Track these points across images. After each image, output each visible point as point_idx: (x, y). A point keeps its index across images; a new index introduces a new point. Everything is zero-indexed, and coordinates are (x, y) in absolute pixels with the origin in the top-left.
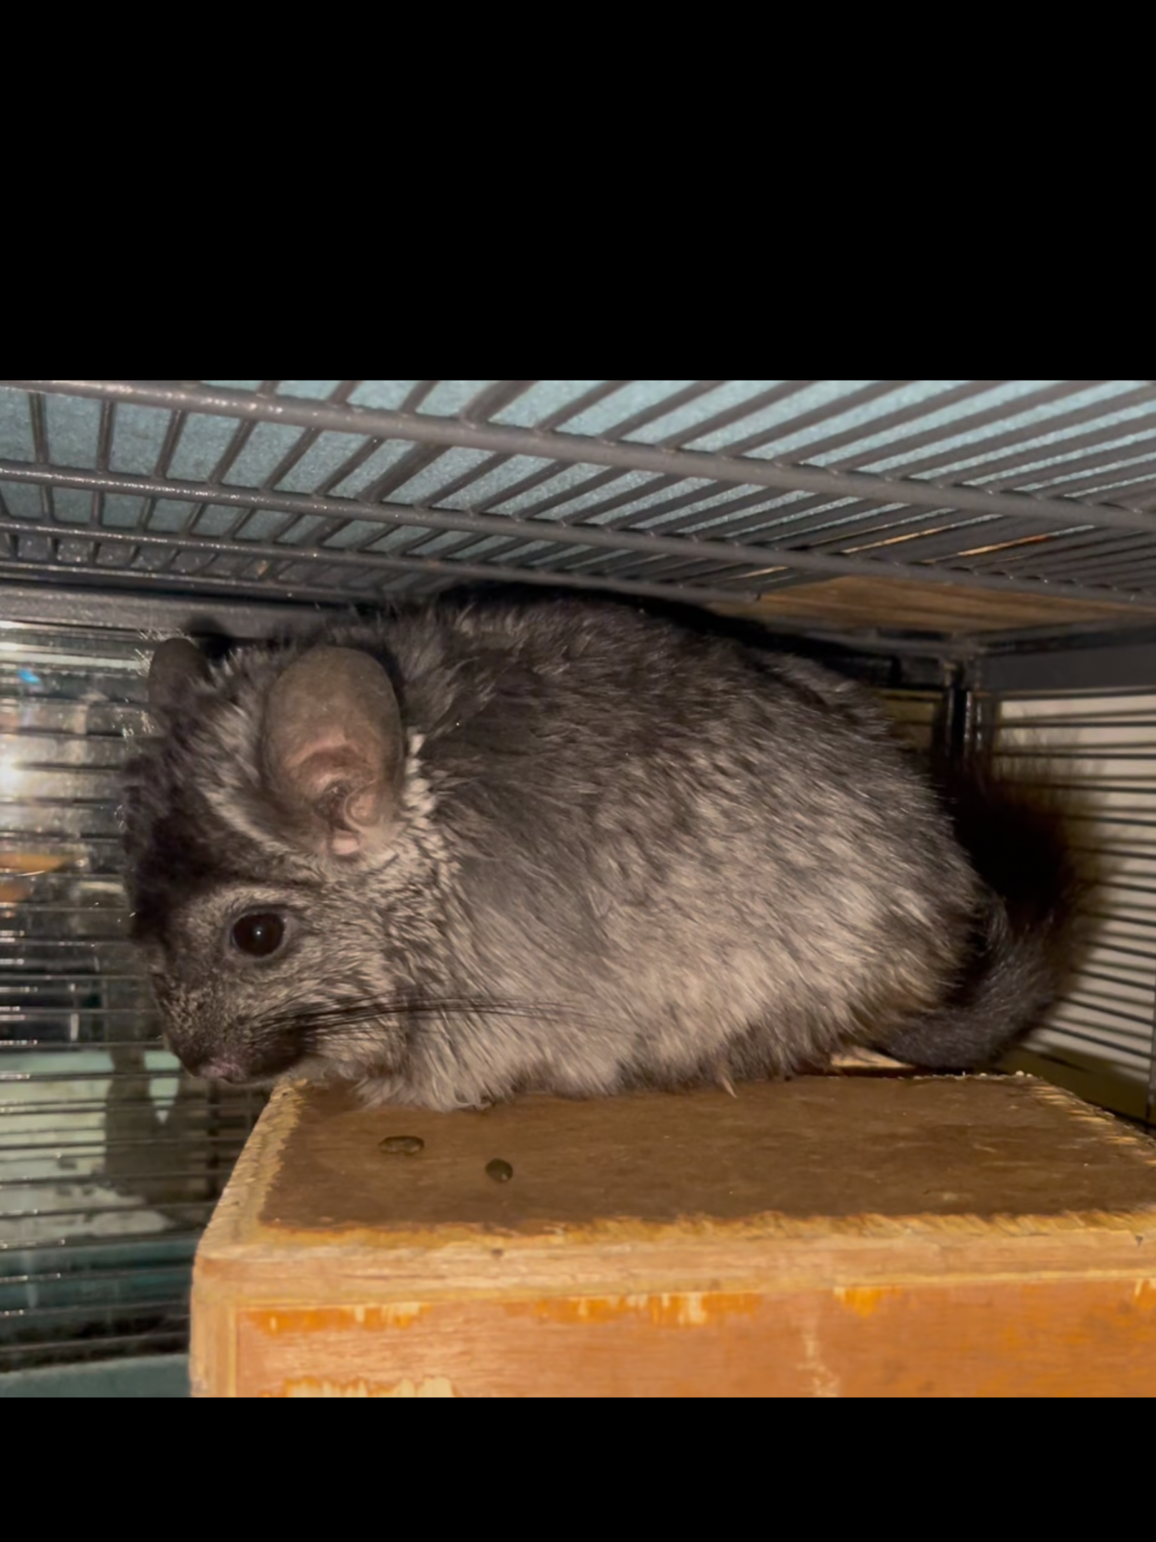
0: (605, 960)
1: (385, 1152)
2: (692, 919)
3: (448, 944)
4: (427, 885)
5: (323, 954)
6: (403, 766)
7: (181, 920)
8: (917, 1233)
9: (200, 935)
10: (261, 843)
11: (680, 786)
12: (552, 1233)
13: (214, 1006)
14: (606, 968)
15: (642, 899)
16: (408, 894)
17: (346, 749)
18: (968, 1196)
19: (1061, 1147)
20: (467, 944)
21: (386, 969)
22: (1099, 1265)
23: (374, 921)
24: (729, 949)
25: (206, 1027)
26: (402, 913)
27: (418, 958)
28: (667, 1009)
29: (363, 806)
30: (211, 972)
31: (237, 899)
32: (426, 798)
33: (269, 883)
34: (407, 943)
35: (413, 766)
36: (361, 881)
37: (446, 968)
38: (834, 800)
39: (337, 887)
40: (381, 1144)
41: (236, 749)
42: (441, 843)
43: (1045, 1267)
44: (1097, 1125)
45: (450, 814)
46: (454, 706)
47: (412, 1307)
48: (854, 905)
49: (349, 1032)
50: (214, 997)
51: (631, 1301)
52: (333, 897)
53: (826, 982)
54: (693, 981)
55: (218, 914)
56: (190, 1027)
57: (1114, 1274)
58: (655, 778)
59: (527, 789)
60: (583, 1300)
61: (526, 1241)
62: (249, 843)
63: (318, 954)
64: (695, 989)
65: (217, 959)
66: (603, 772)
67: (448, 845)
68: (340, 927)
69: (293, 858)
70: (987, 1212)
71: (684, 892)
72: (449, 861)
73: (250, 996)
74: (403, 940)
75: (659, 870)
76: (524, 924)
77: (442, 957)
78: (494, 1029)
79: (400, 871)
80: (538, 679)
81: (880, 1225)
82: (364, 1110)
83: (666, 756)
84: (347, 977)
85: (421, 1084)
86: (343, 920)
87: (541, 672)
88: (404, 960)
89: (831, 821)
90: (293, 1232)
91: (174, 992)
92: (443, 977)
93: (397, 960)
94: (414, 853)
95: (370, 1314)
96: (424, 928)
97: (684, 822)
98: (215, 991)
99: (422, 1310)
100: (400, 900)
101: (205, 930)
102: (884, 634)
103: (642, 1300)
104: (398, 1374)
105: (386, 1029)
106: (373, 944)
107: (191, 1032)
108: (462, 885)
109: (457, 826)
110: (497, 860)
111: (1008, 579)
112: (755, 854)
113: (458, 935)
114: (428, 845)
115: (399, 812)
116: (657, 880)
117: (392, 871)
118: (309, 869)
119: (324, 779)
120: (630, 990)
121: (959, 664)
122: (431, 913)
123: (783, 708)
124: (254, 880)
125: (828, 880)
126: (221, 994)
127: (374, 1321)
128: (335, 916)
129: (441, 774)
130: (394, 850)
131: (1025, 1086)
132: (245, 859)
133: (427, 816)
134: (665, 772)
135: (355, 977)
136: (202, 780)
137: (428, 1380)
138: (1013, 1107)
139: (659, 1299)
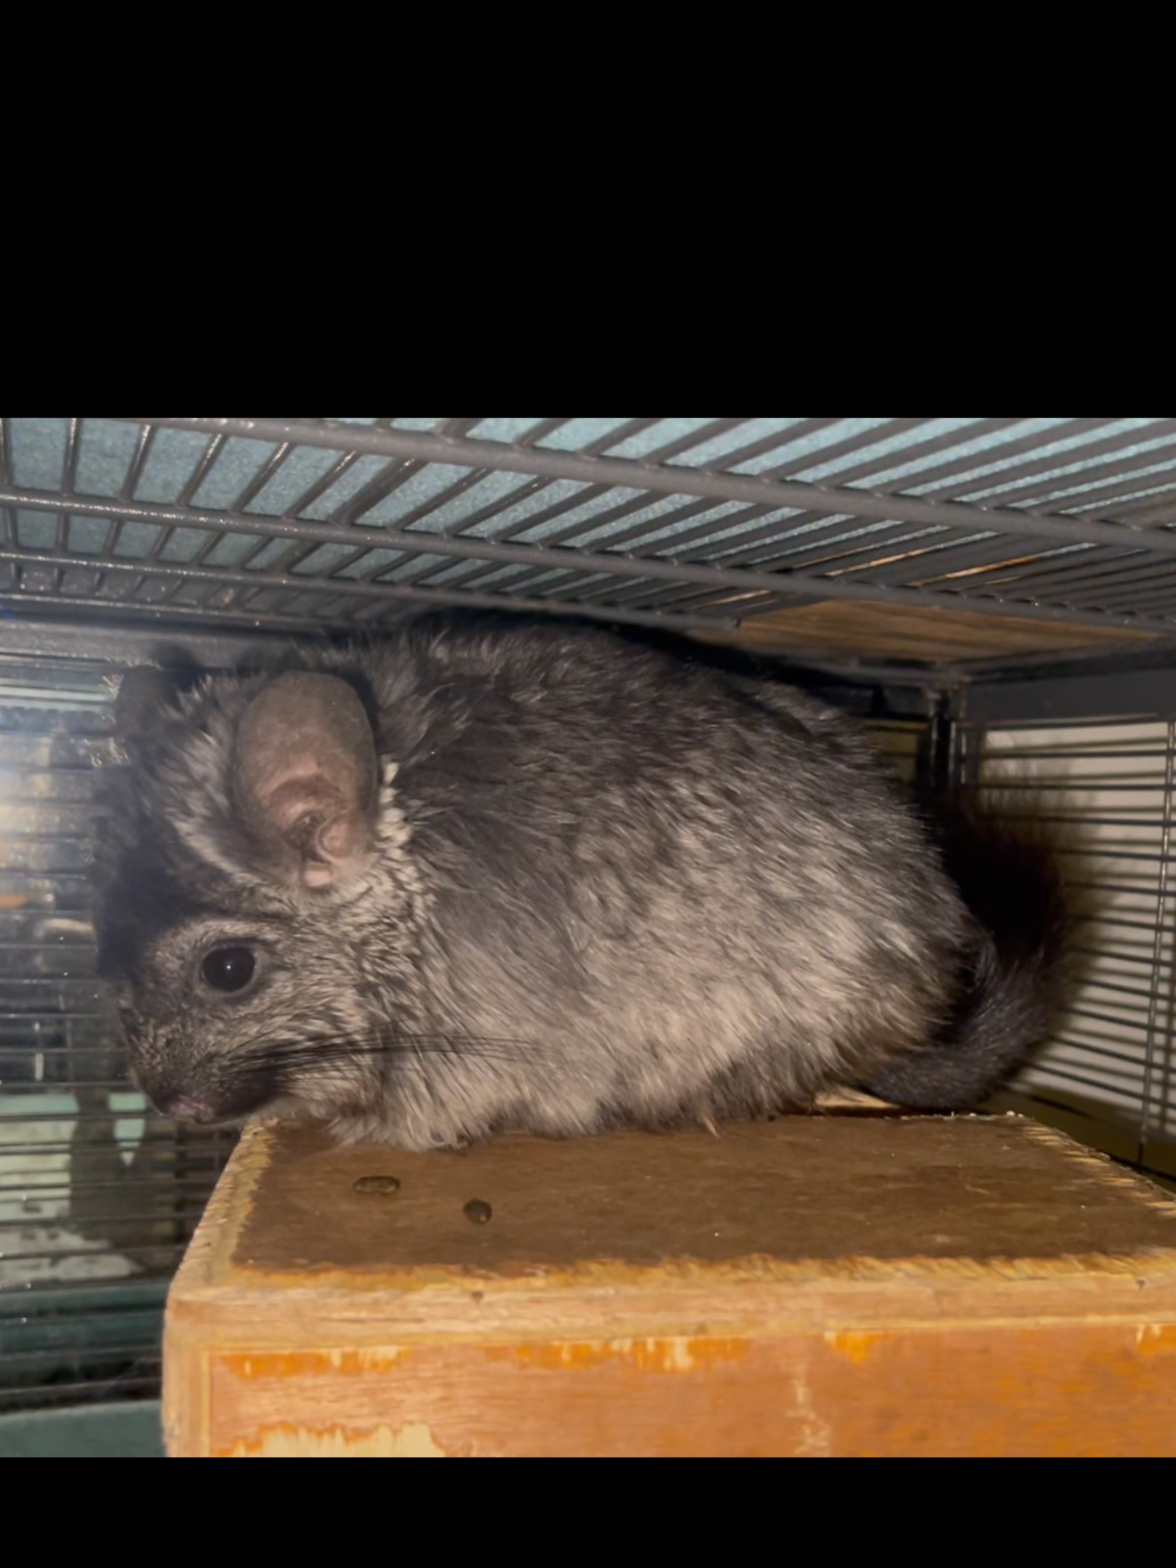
0: (586, 997)
1: (359, 1192)
2: (673, 953)
3: (423, 979)
4: (401, 918)
5: (294, 989)
6: (376, 795)
7: (148, 954)
8: (909, 1275)
9: (169, 970)
10: (231, 874)
11: (662, 816)
12: (533, 1275)
13: (184, 1043)
14: (584, 1003)
15: (622, 932)
16: (382, 927)
17: (318, 778)
18: (962, 1240)
19: (1055, 1188)
20: (443, 980)
21: (359, 1005)
22: (1102, 1310)
23: (347, 955)
24: (711, 984)
25: (175, 1064)
26: (376, 947)
27: (392, 995)
28: (648, 1047)
29: (336, 835)
30: (180, 1008)
31: (206, 933)
32: (400, 828)
33: (239, 916)
34: (381, 978)
35: (388, 795)
36: (333, 915)
37: (421, 1003)
38: (819, 830)
39: (309, 920)
40: (355, 1185)
41: (205, 778)
42: (415, 875)
43: (1043, 1311)
44: (1092, 1166)
45: (426, 845)
46: (429, 733)
47: (389, 1351)
48: (840, 938)
49: (322, 1070)
50: (184, 1034)
51: (615, 1346)
52: (304, 930)
53: (810, 1017)
54: (674, 1018)
55: (186, 947)
56: (158, 1064)
57: (1115, 1319)
58: (636, 808)
59: (504, 818)
60: (566, 1344)
61: (508, 1283)
62: (217, 875)
63: (289, 989)
64: (676, 1026)
65: (186, 995)
66: (583, 802)
67: (423, 876)
68: (312, 961)
69: (264, 890)
70: (982, 1255)
71: (666, 925)
72: (424, 893)
73: (220, 1033)
74: (377, 975)
75: (639, 903)
76: (501, 959)
77: (416, 992)
78: (471, 1067)
79: (374, 904)
80: (517, 706)
81: (871, 1268)
82: (337, 1150)
83: (647, 785)
84: (319, 1012)
85: (395, 1123)
86: (315, 955)
87: (519, 700)
88: (378, 996)
89: (816, 851)
90: (267, 1274)
91: (143, 1028)
92: (418, 1013)
93: (370, 996)
94: (388, 885)
95: (346, 1357)
96: (399, 962)
97: (666, 852)
98: (184, 1027)
99: (399, 1354)
100: (373, 933)
101: (174, 965)
102: (865, 662)
103: (626, 1345)
104: (375, 1420)
105: (359, 1067)
106: (347, 979)
107: (160, 1069)
108: (438, 918)
109: (432, 858)
110: (474, 892)
111: (998, 601)
112: (737, 886)
113: (434, 969)
114: (402, 877)
115: (373, 843)
116: (637, 913)
117: (366, 903)
118: (281, 901)
119: (297, 809)
120: (609, 1026)
121: (943, 692)
122: (405, 947)
123: (765, 738)
124: (224, 913)
125: (812, 912)
126: (190, 1030)
127: (351, 1366)
128: (307, 950)
129: (416, 803)
130: (367, 881)
131: (1016, 1127)
132: (214, 891)
133: (401, 847)
134: (647, 802)
135: (328, 1014)
136: (172, 810)
137: (407, 1430)
138: (1005, 1148)
139: (644, 1344)
